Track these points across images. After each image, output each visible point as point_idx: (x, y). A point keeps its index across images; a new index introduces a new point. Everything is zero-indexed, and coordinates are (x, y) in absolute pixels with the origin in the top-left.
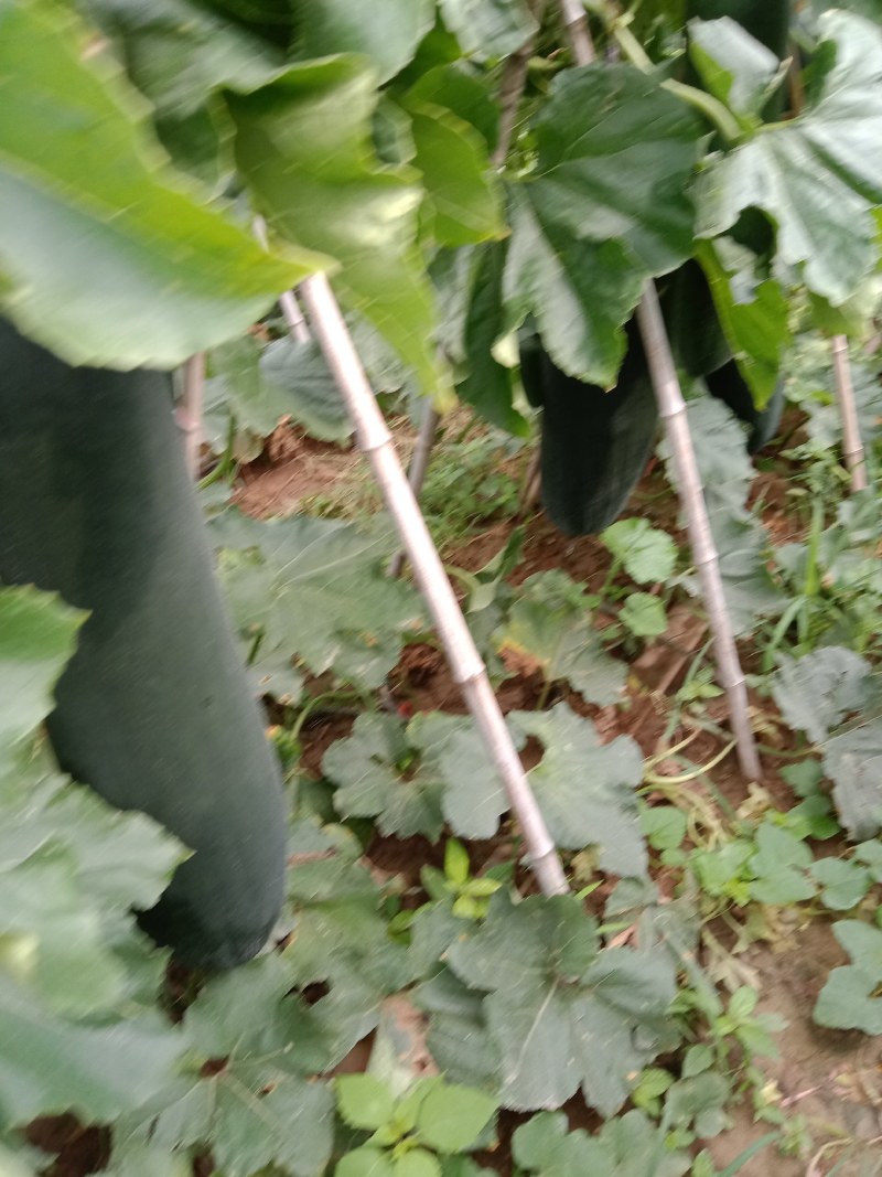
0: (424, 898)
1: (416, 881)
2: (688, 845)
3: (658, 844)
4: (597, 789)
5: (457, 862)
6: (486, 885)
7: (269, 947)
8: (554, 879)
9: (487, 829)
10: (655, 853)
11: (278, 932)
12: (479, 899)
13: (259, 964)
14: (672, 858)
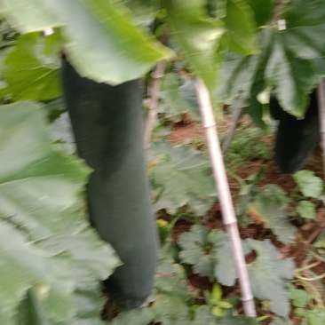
0: (203, 302)
1: (201, 294)
2: (308, 307)
3: (296, 304)
4: (275, 277)
5: (217, 293)
6: (227, 305)
7: (145, 304)
8: (250, 310)
9: (230, 283)
10: (293, 307)
11: (150, 299)
12: (223, 309)
13: (141, 309)
14: (299, 312)
